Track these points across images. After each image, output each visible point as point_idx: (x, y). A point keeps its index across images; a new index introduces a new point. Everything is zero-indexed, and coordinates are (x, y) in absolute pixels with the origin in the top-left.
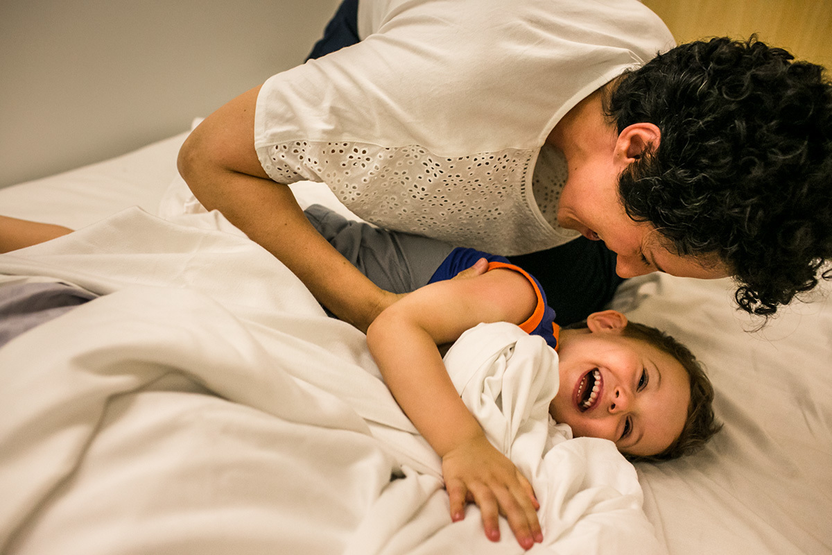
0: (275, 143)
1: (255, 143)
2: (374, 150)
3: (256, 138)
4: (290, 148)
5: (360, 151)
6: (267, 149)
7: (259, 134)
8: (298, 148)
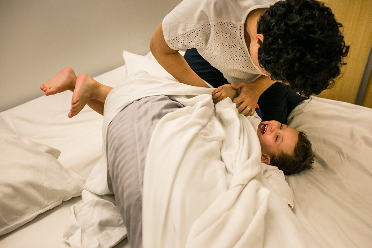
0: (170, 39)
1: (165, 39)
2: (196, 30)
3: (165, 38)
4: (175, 39)
5: (194, 32)
6: (169, 41)
7: (165, 37)
8: (177, 39)
